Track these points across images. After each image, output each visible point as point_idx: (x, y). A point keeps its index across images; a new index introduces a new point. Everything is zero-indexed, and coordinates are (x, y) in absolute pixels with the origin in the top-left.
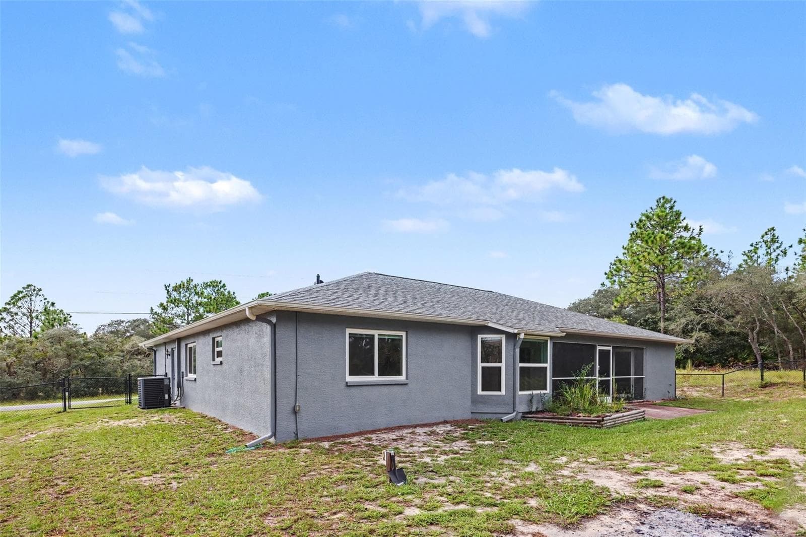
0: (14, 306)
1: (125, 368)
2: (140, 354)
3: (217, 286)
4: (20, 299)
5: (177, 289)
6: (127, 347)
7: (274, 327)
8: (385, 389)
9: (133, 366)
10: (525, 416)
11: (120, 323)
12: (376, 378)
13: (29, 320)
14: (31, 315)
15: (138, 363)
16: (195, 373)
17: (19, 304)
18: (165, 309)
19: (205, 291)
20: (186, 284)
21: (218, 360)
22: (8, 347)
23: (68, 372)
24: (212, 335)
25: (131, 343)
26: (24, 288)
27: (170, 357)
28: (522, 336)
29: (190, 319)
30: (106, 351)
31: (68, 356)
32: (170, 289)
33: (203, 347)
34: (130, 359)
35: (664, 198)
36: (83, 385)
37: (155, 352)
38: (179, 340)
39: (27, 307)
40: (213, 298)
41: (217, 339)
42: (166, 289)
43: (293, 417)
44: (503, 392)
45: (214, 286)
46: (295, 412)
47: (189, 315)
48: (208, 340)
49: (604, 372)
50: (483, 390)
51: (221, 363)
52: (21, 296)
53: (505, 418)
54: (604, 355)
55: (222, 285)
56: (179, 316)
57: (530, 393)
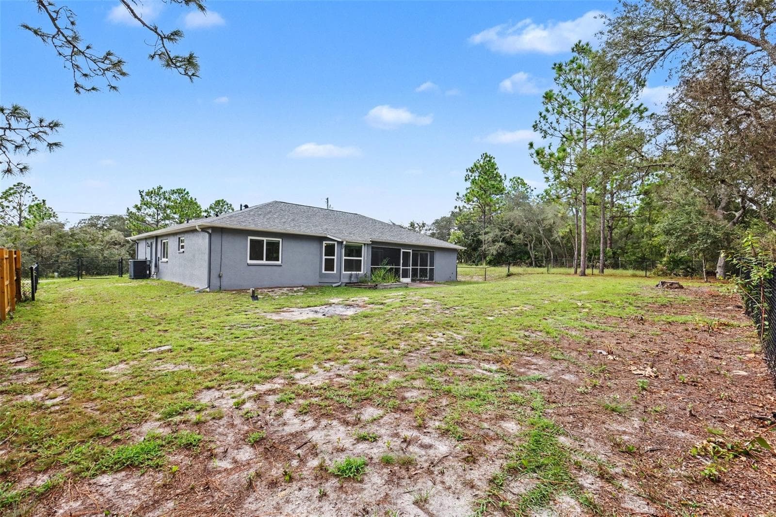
0: (6, 200)
1: (105, 255)
2: (116, 244)
3: (182, 193)
4: (11, 194)
5: (149, 194)
6: (107, 238)
7: (210, 235)
8: (269, 268)
9: (112, 254)
10: (347, 284)
11: (99, 218)
12: (264, 262)
13: (19, 212)
14: (20, 209)
15: (116, 251)
16: (167, 258)
17: (10, 199)
18: (139, 209)
19: (172, 196)
20: (156, 191)
21: (182, 250)
22: (7, 235)
23: (58, 256)
24: (178, 236)
25: (110, 236)
26: (14, 186)
27: (149, 248)
28: (344, 243)
29: (159, 218)
30: (88, 241)
31: (58, 244)
32: (144, 194)
33: (172, 243)
34: (109, 248)
35: (486, 154)
36: (71, 267)
37: (138, 244)
38: (157, 237)
39: (17, 202)
40: (178, 202)
41: (181, 239)
42: (141, 194)
43: (219, 279)
44: (335, 272)
45: (179, 193)
46: (220, 277)
47: (158, 215)
48: (176, 239)
49: (406, 264)
50: (325, 270)
51: (183, 252)
52: (12, 191)
53: (334, 285)
54: (406, 255)
55: (186, 192)
56: (150, 215)
57: (350, 272)
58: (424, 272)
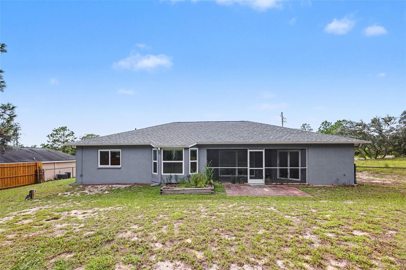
8: (112, 170)
12: (110, 166)
28: (159, 149)
44: (157, 173)
46: (81, 176)
49: (255, 164)
50: (154, 172)
54: (256, 155)
57: (169, 174)
58: (295, 174)
